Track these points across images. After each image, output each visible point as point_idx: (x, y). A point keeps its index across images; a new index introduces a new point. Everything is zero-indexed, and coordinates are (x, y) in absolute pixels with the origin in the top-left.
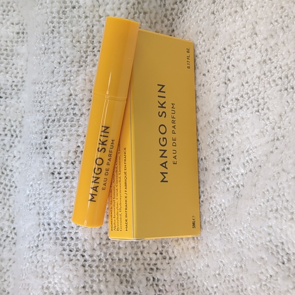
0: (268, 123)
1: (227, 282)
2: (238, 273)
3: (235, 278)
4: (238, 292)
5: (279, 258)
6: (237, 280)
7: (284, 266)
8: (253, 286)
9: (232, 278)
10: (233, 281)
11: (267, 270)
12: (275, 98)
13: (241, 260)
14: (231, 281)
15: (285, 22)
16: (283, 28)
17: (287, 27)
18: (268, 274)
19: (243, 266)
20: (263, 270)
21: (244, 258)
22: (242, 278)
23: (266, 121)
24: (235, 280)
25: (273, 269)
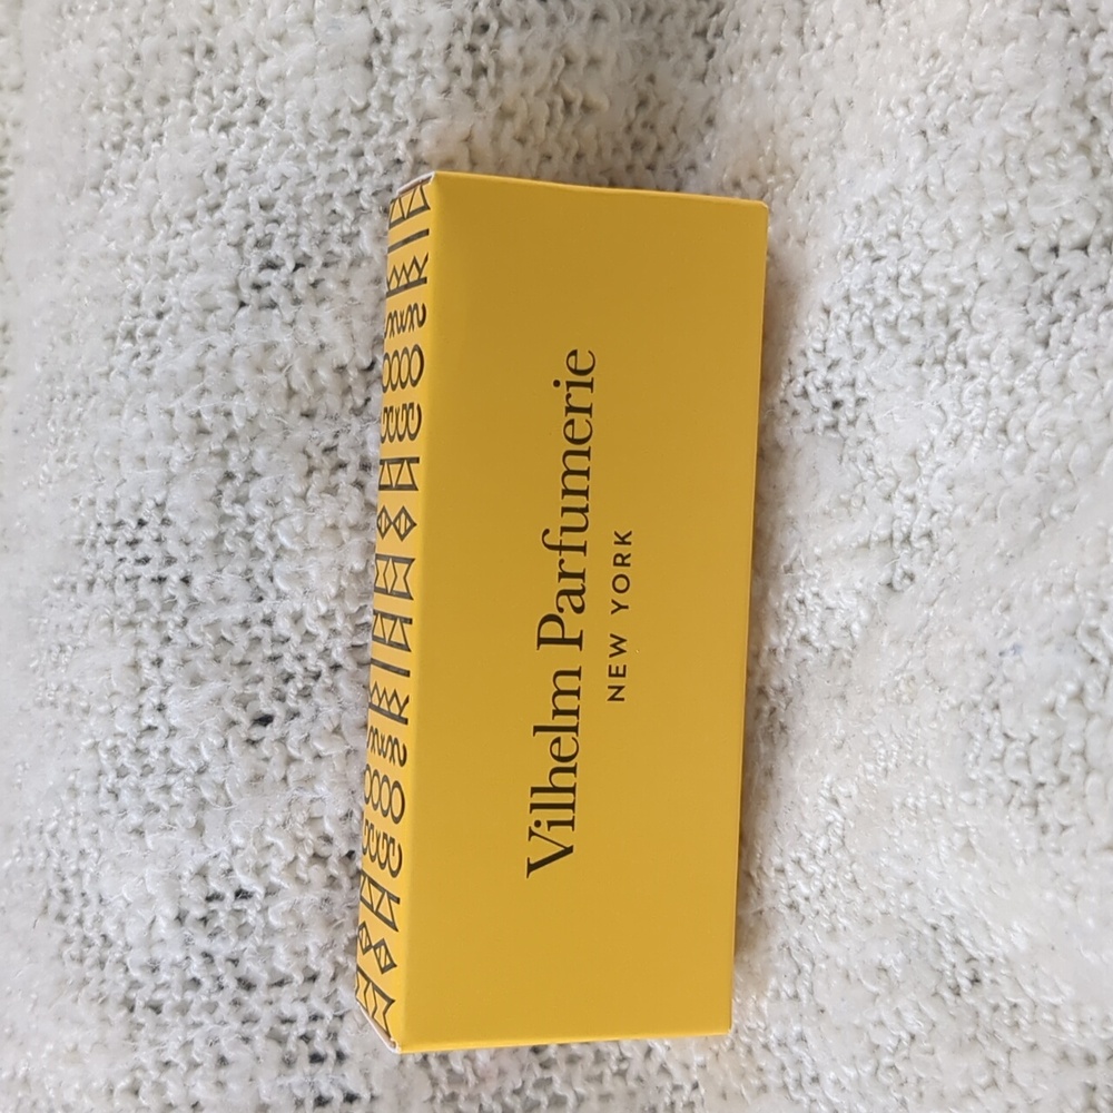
0: (868, 474)
1: (742, 1050)
2: (785, 1021)
3: (772, 1037)
4: (785, 1087)
5: (941, 972)
6: (782, 1044)
7: (959, 1001)
8: (846, 1069)
9: (761, 1039)
10: (766, 1047)
11: (898, 1013)
12: (899, 388)
13: (795, 971)
14: (757, 1049)
15: (936, 112)
16: (924, 133)
17: (944, 128)
18: (903, 1028)
19: (804, 995)
20: (886, 1016)
21: (807, 967)
22: (802, 1039)
23: (862, 468)
24: (773, 1046)
25: (920, 1010)
